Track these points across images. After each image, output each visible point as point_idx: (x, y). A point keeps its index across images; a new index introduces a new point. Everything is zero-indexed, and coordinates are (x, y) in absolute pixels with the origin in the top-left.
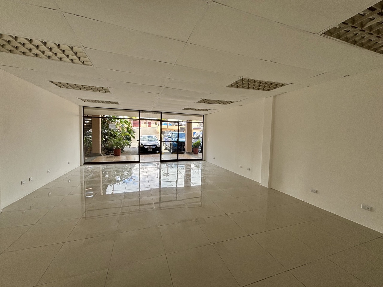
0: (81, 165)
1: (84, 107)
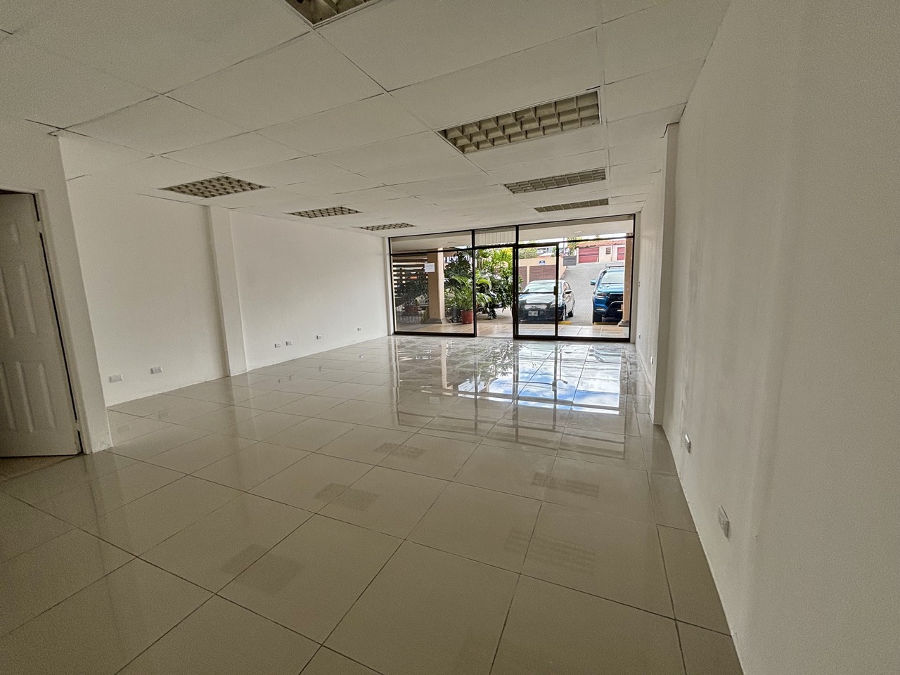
0: (389, 335)
1: (389, 238)
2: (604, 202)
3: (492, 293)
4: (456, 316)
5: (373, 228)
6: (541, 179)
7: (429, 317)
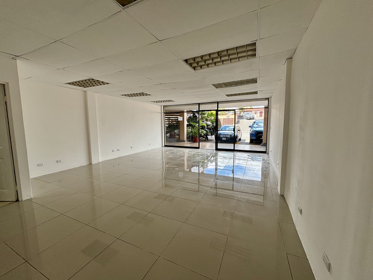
0: (162, 147)
1: (164, 106)
2: (256, 93)
3: (207, 130)
4: (192, 139)
5: (157, 102)
6: (229, 82)
7: (180, 139)
